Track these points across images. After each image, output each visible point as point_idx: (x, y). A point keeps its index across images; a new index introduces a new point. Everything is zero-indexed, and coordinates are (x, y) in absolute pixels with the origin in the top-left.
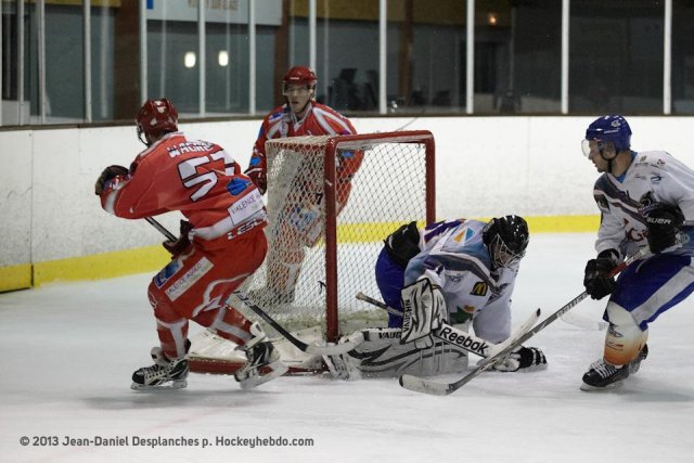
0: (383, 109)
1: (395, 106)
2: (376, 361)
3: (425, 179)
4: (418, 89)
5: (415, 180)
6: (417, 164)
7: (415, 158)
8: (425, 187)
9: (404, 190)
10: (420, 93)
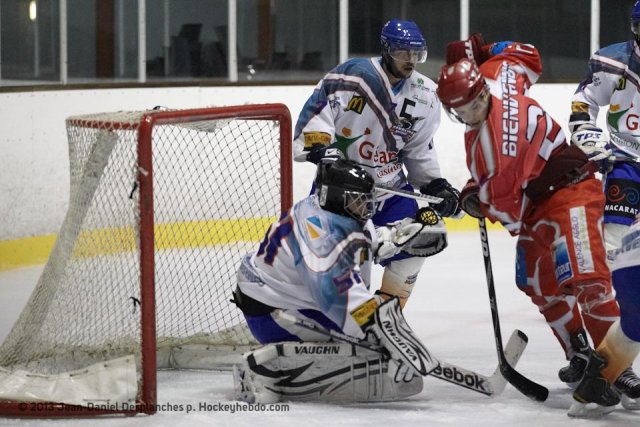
0: (233, 75)
1: (252, 71)
2: (294, 381)
3: (279, 166)
4: (281, 49)
5: (267, 167)
6: (269, 146)
7: (267, 138)
8: (279, 175)
9: (253, 179)
10: (284, 55)
